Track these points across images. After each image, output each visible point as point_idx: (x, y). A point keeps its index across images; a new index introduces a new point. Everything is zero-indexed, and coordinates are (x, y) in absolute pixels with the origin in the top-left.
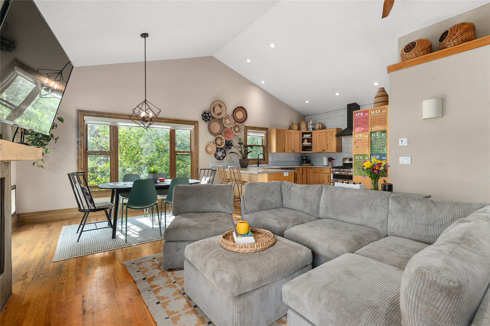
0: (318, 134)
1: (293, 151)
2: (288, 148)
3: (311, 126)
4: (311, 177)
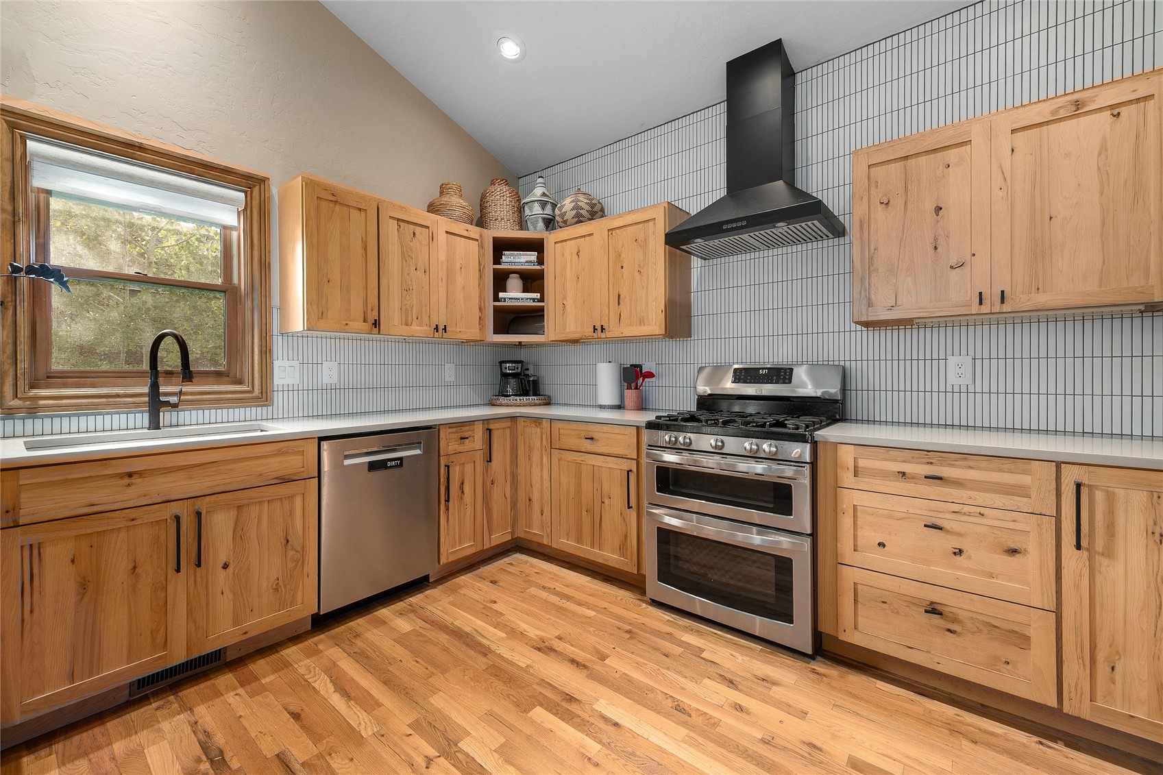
0: (570, 248)
1: (437, 328)
2: (405, 310)
3: (537, 209)
4: (536, 471)
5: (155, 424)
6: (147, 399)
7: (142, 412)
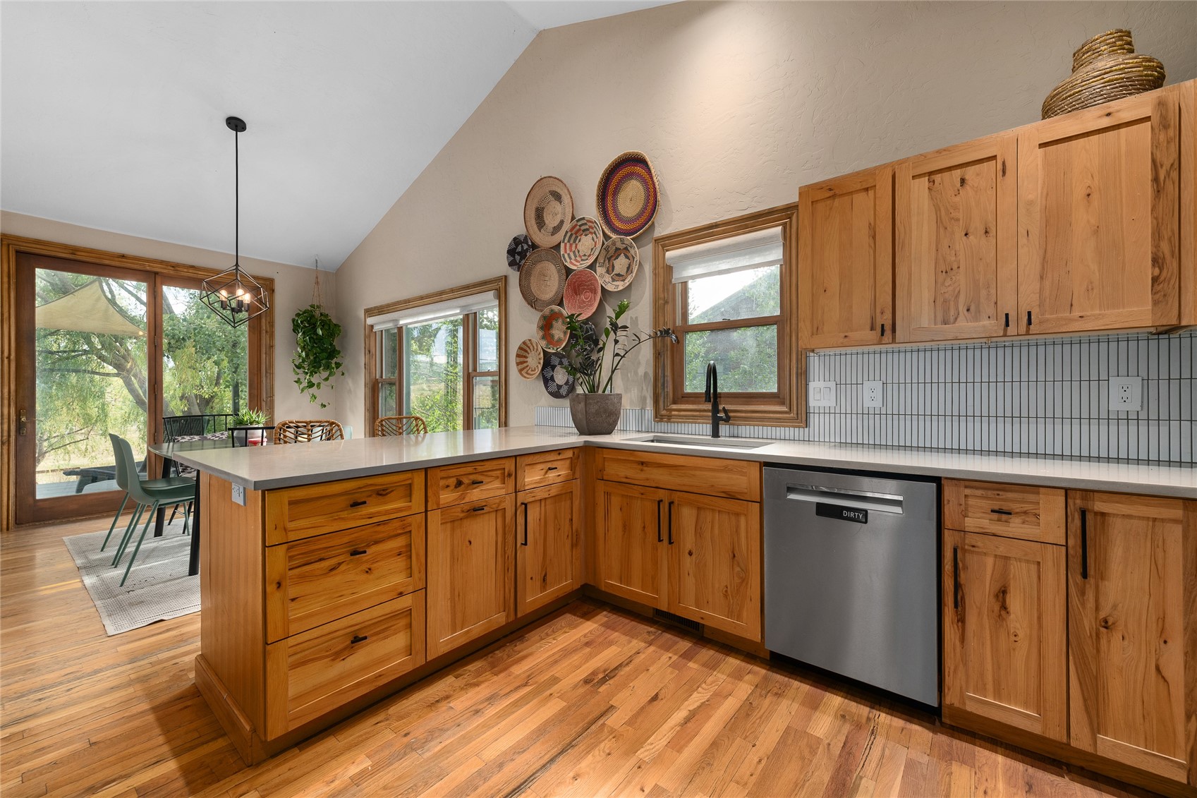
2: (942, 302)
5: (716, 434)
6: (710, 414)
7: (706, 423)
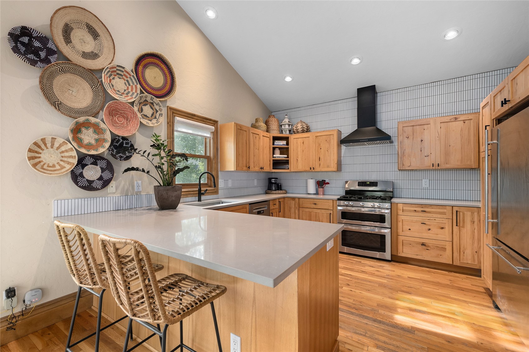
0: (300, 141)
2: (254, 163)
3: (287, 127)
5: (200, 200)
